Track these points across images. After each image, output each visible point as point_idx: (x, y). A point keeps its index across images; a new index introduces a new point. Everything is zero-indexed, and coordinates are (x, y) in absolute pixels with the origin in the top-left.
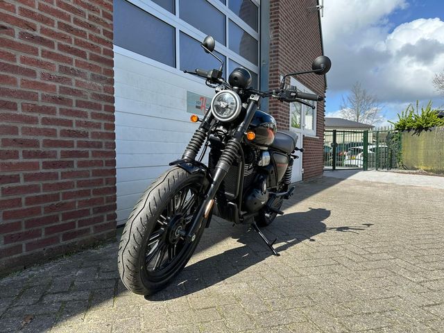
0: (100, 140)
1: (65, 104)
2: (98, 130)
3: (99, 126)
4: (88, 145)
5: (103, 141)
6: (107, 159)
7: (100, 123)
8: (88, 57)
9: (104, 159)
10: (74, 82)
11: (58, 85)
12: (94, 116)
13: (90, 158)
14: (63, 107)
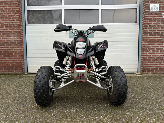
1: (7, 43)
2: (16, 48)
4: (13, 52)
5: (17, 51)
8: (12, 32)
9: (17, 55)
10: (9, 38)
11: (5, 40)
12: (14, 45)
13: (14, 55)
14: (7, 44)
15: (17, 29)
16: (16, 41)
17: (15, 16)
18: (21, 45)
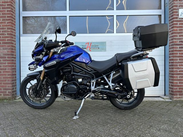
0: (6, 68)
3: (5, 63)
4: (1, 69)
5: (7, 68)
6: (8, 73)
7: (6, 63)
8: (1, 43)
9: (7, 74)
12: (3, 60)
13: (2, 73)
15: (8, 40)
16: (6, 54)
17: (6, 23)
18: (13, 60)
